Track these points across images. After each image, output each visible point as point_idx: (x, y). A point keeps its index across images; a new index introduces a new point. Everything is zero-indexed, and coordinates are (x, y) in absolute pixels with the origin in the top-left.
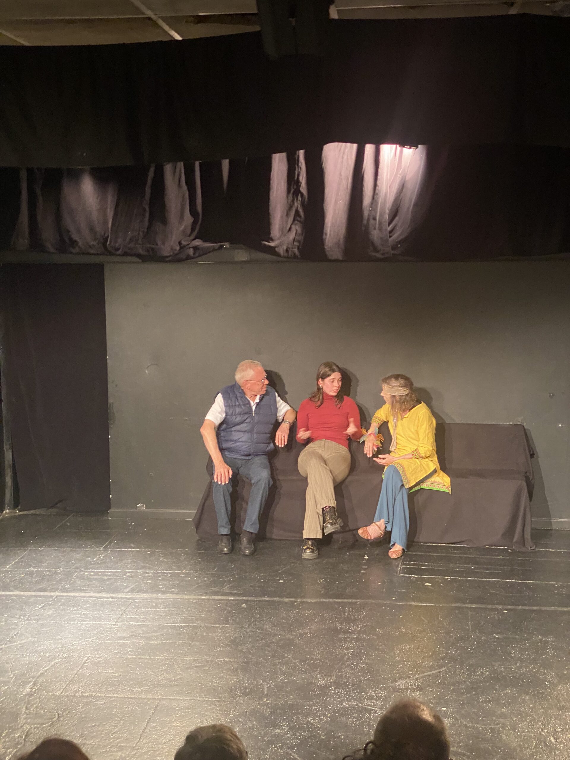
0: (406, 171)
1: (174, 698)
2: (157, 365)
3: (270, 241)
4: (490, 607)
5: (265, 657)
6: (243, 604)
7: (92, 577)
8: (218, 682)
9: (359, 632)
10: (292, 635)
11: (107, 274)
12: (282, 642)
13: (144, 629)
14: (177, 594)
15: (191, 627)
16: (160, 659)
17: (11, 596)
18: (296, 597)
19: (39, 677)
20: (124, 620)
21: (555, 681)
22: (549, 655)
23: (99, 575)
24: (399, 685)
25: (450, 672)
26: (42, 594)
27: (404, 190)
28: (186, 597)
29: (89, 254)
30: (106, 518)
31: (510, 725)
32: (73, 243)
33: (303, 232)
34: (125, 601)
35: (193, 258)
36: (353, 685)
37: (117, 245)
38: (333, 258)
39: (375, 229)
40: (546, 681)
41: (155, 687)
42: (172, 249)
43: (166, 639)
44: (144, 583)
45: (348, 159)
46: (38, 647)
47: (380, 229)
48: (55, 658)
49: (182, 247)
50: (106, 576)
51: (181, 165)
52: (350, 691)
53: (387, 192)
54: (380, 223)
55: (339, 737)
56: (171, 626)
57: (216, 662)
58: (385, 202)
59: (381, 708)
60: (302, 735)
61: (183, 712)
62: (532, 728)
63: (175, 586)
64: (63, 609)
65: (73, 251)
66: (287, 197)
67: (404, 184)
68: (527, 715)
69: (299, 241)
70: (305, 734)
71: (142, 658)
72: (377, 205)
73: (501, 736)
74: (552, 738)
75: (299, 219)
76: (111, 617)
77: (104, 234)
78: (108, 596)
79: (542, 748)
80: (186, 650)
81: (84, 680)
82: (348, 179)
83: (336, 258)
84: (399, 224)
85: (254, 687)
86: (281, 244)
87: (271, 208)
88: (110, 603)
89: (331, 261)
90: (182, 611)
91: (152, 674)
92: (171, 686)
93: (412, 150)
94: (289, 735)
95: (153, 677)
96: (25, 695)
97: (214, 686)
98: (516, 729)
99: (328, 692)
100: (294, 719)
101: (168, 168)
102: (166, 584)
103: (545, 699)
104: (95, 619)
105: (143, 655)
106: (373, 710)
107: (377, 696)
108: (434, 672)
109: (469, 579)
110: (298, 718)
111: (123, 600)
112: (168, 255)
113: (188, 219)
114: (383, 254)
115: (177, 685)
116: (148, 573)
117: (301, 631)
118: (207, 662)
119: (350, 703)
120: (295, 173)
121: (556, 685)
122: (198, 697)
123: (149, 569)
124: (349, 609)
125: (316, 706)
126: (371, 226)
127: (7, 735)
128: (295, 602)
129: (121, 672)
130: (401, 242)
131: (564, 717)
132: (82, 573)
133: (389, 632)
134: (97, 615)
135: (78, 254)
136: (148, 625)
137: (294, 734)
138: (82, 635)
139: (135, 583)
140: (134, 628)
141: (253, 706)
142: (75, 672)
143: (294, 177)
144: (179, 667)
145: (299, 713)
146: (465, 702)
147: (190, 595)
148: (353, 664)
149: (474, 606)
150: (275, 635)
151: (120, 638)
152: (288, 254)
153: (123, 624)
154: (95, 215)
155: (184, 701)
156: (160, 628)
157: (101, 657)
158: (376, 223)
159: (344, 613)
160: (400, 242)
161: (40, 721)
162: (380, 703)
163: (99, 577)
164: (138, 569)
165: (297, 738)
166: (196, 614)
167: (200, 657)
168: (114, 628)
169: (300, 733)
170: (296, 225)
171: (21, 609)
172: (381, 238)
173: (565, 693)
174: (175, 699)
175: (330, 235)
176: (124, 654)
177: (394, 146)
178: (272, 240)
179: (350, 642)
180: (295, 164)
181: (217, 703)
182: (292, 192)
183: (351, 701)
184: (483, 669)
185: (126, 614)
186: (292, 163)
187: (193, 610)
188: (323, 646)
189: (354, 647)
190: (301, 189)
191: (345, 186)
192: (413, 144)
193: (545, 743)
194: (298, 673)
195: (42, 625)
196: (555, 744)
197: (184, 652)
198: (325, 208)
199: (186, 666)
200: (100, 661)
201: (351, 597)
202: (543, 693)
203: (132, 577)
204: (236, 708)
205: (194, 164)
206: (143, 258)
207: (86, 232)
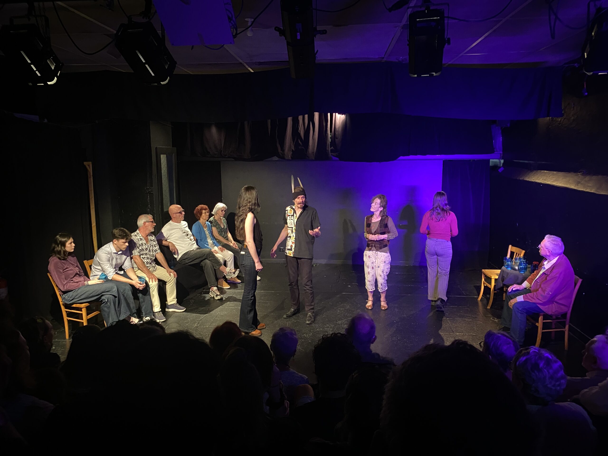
11: (222, 165)
29: (214, 157)
32: (208, 153)
36: (321, 323)
37: (226, 153)
42: (248, 156)
51: (250, 123)
65: (208, 156)
77: (221, 149)
83: (312, 159)
96: (195, 327)
101: (246, 123)
112: (246, 158)
154: (217, 142)
175: (311, 149)
177: (339, 114)
192: (344, 113)
206: (236, 159)
207: (213, 148)
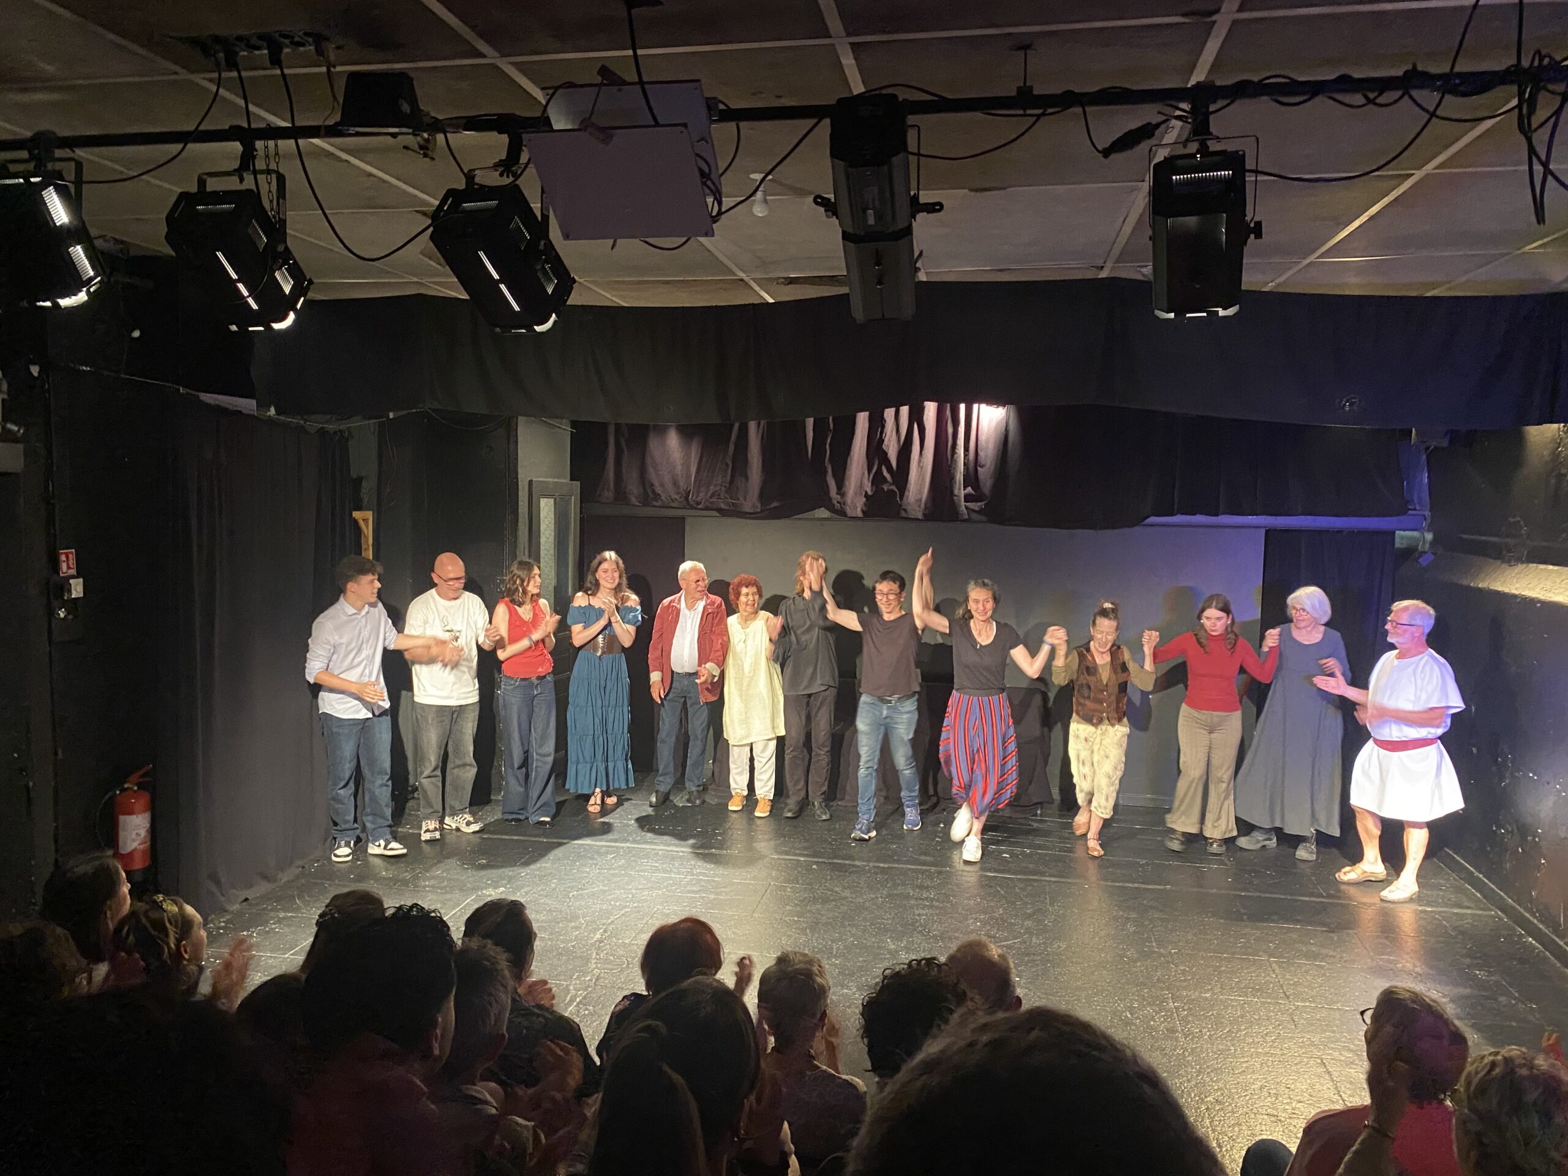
4: (1069, 880)
5: (835, 919)
6: (814, 865)
9: (932, 900)
11: (687, 528)
12: (852, 905)
15: (761, 885)
17: (583, 845)
18: (869, 861)
19: (609, 924)
26: (613, 844)
29: (671, 507)
32: (657, 496)
37: (699, 499)
38: (913, 517)
44: (715, 840)
46: (609, 895)
48: (626, 907)
50: (677, 831)
51: (764, 423)
57: (785, 921)
64: (634, 861)
65: (655, 503)
77: (687, 489)
78: (678, 849)
83: (916, 517)
88: (681, 857)
89: (911, 519)
101: (752, 425)
104: (665, 871)
112: (749, 511)
118: (777, 920)
120: (878, 432)
121: (1135, 962)
124: (922, 876)
127: (578, 978)
131: (1142, 993)
132: (653, 827)
134: (667, 868)
135: (660, 507)
136: (718, 881)
139: (706, 840)
140: (703, 883)
142: (644, 922)
146: (1039, 972)
149: (1053, 879)
151: (689, 892)
153: (693, 879)
154: (678, 470)
159: (918, 879)
161: (610, 966)
166: (767, 874)
167: (770, 914)
171: (593, 859)
173: (1145, 969)
175: (913, 494)
177: (984, 405)
179: (923, 909)
185: (696, 869)
187: (762, 868)
188: (894, 911)
189: (927, 914)
192: (1002, 404)
195: (613, 874)
200: (670, 913)
201: (925, 864)
203: (702, 833)
206: (725, 513)
207: (669, 486)
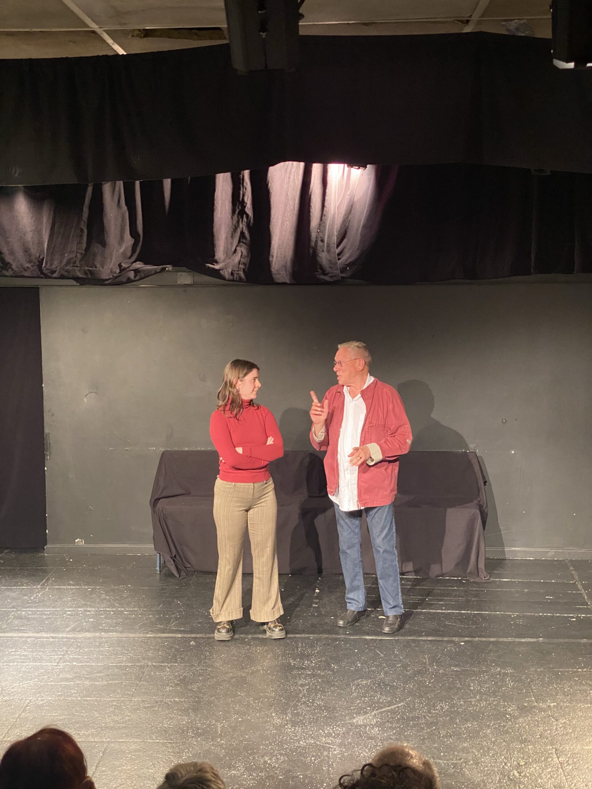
0: (355, 192)
1: (123, 740)
2: (96, 393)
3: (215, 264)
4: (446, 639)
5: (217, 696)
6: (191, 641)
7: (30, 616)
8: (168, 723)
9: (313, 668)
10: (244, 672)
11: (42, 298)
12: (234, 680)
13: (88, 669)
14: (121, 632)
15: (137, 666)
16: (107, 700)
18: (246, 633)
20: (67, 660)
21: (516, 713)
22: (508, 687)
23: (37, 614)
24: (357, 721)
25: (409, 707)
27: (352, 212)
28: (132, 635)
29: (23, 277)
30: (42, 554)
31: (473, 760)
32: (6, 265)
33: (248, 254)
34: (66, 641)
35: (134, 281)
37: (54, 267)
38: (280, 282)
39: (323, 251)
40: (507, 714)
41: (102, 730)
42: (111, 272)
43: (113, 680)
44: (86, 622)
45: (294, 179)
47: (329, 251)
49: (122, 270)
50: (45, 615)
51: (120, 184)
52: (307, 729)
53: (335, 213)
54: (328, 246)
55: (297, 777)
56: (116, 667)
57: (166, 703)
58: (332, 225)
59: (340, 745)
60: (260, 776)
61: (134, 755)
62: (496, 762)
63: (119, 624)
65: (6, 273)
66: (232, 218)
67: (352, 206)
68: (489, 749)
69: (244, 264)
70: (263, 774)
71: (87, 700)
72: (325, 227)
73: (464, 772)
74: (515, 772)
75: (244, 241)
76: (52, 658)
77: (39, 257)
78: (48, 636)
79: (506, 782)
80: (134, 690)
81: (27, 724)
82: (295, 199)
83: (283, 281)
84: (348, 246)
85: (206, 727)
86: (226, 267)
87: (215, 230)
88: (51, 643)
89: (278, 284)
90: (128, 650)
91: (99, 717)
92: (119, 728)
93: (360, 170)
94: (246, 776)
95: (100, 719)
97: (165, 728)
98: (479, 763)
99: (285, 731)
100: (250, 759)
101: (107, 188)
102: (109, 623)
103: (507, 732)
104: (35, 660)
105: (88, 697)
106: (331, 748)
107: (335, 734)
108: (393, 707)
109: (423, 611)
110: (254, 758)
111: (64, 640)
112: (107, 278)
113: (129, 241)
114: (331, 277)
115: (125, 727)
116: (89, 611)
117: (253, 668)
118: (157, 702)
119: (308, 741)
120: (240, 193)
121: (516, 718)
122: (148, 739)
123: (91, 606)
124: (302, 644)
125: (273, 746)
126: (319, 248)
128: (246, 638)
129: (65, 715)
130: (351, 264)
131: (527, 750)
132: (19, 612)
133: (345, 667)
134: (37, 656)
135: (11, 276)
136: (92, 666)
137: (252, 775)
138: (22, 677)
139: (76, 622)
140: (77, 668)
141: (206, 747)
142: (17, 716)
143: (239, 197)
144: (127, 708)
145: (255, 753)
146: (426, 737)
147: (135, 633)
148: (308, 701)
149: (430, 638)
150: (227, 673)
151: (63, 680)
152: (233, 278)
153: (65, 665)
154: (29, 237)
155: (134, 744)
156: (104, 668)
157: (44, 699)
158: (324, 246)
159: (297, 648)
160: (348, 265)
162: (338, 741)
163: (38, 616)
164: (78, 608)
165: (254, 779)
166: (143, 653)
167: (149, 697)
168: (56, 669)
169: (257, 774)
170: (241, 247)
172: (330, 261)
173: (527, 725)
174: (124, 742)
175: (277, 257)
176: (69, 696)
177: (342, 165)
178: (217, 262)
179: (305, 678)
180: (240, 183)
181: (169, 745)
182: (237, 212)
183: (309, 740)
184: (442, 703)
185: (68, 654)
186: (237, 183)
187: (139, 649)
188: (276, 683)
189: (309, 684)
190: (246, 210)
191: (292, 207)
192: (362, 164)
193: (508, 777)
194: (253, 711)
196: (519, 778)
197: (132, 693)
198: (271, 229)
199: (135, 707)
200: (43, 704)
201: (303, 632)
202: (504, 726)
203: (72, 615)
204: (188, 750)
205: (134, 184)
206: (82, 282)
207: (20, 254)
